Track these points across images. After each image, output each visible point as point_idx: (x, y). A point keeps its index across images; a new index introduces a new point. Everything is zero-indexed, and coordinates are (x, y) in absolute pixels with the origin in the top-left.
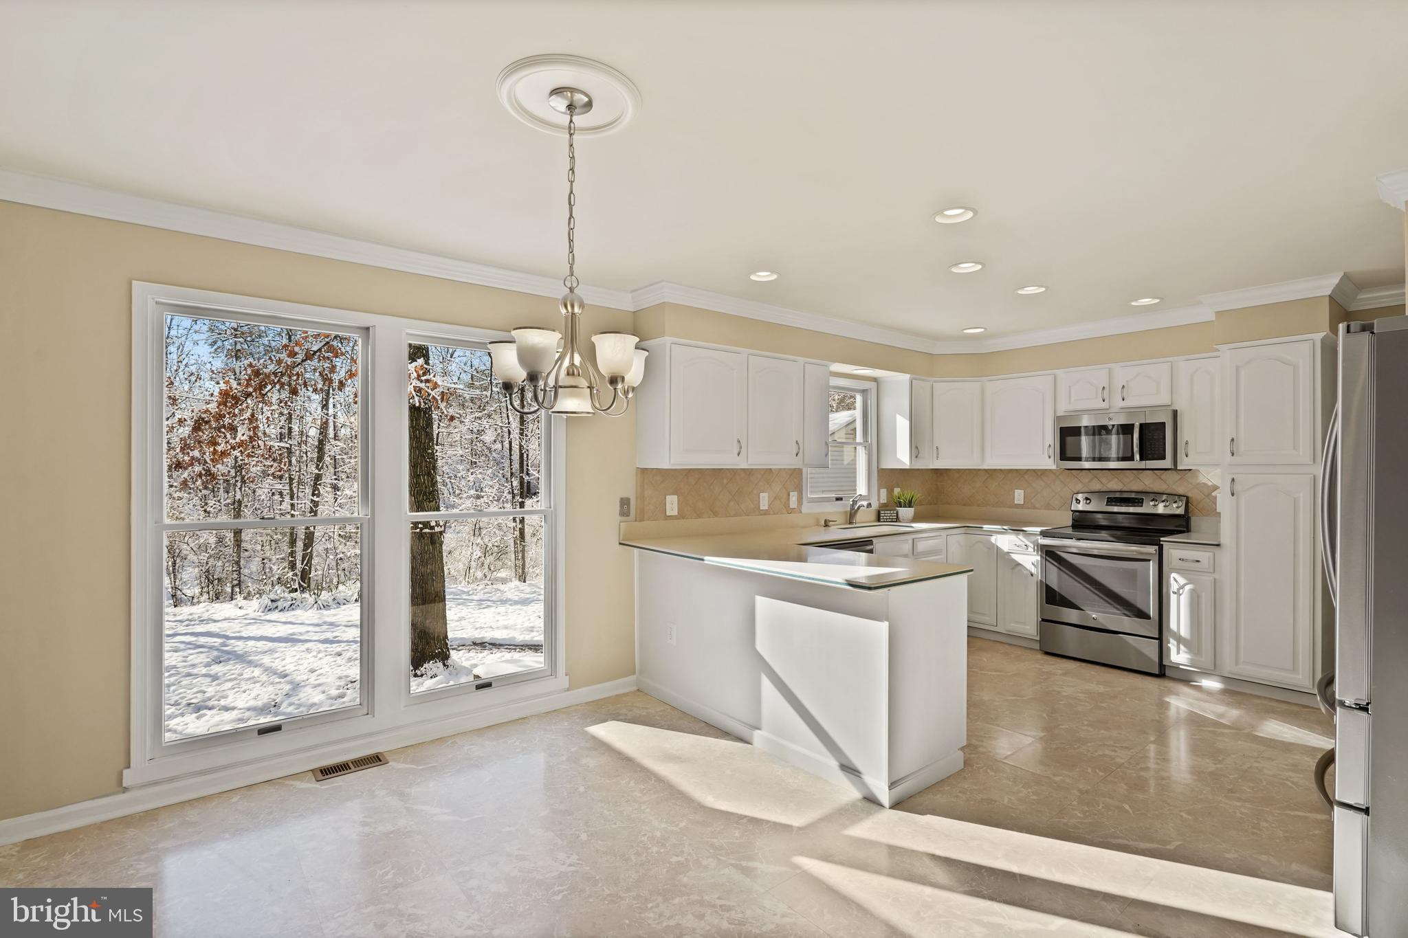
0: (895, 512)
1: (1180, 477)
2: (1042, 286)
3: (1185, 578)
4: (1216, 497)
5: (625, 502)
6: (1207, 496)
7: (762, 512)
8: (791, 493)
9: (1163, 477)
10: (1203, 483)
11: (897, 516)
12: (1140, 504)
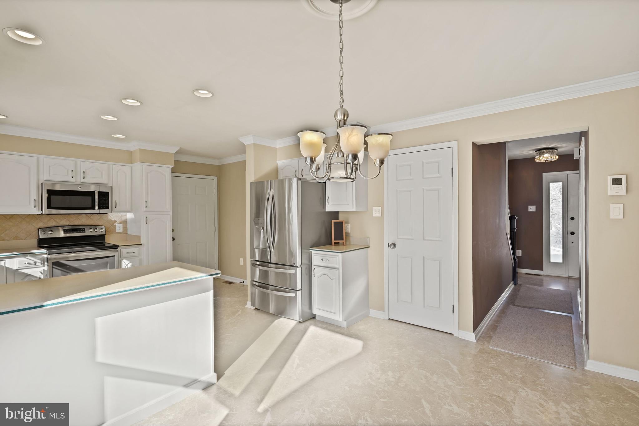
1: (99, 217)
2: (116, 117)
3: (128, 260)
4: (116, 226)
6: (112, 225)
9: (91, 217)
10: (110, 220)
12: (84, 231)
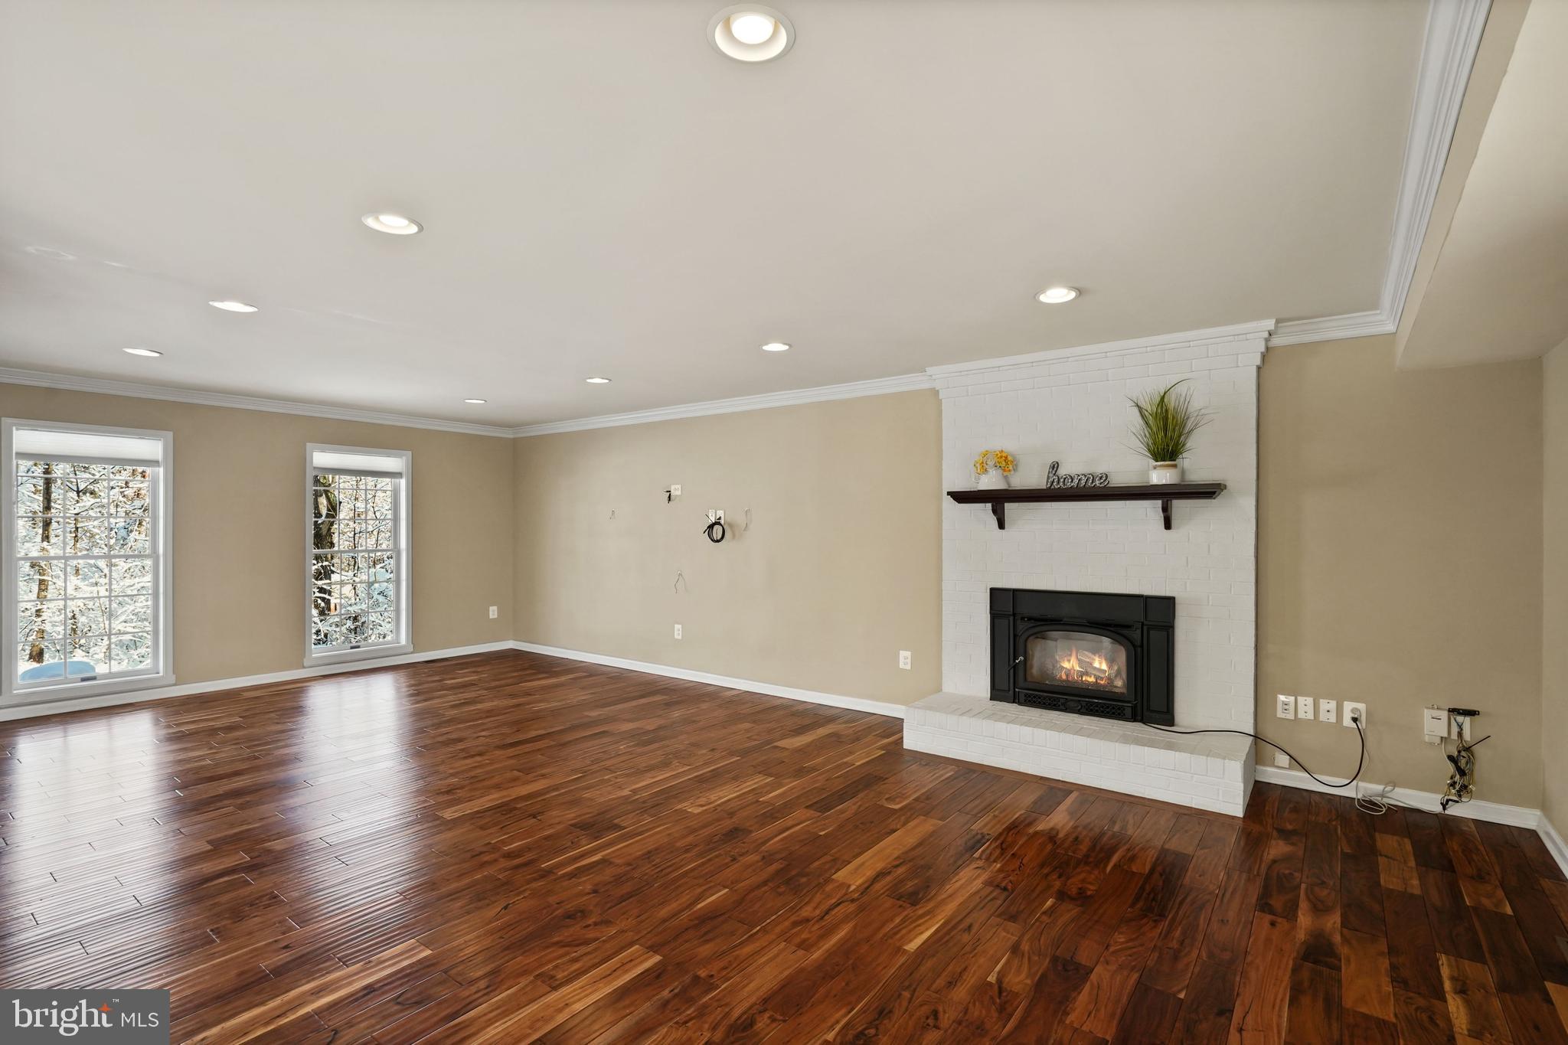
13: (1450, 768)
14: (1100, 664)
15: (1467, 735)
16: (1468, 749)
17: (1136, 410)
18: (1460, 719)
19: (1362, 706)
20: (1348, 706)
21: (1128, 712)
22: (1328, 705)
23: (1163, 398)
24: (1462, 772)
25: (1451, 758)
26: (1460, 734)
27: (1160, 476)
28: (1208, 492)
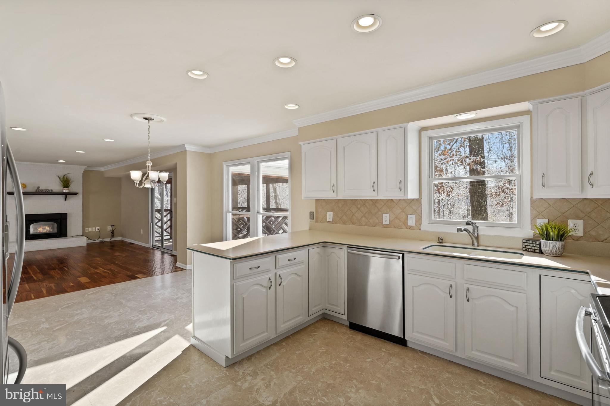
0: (538, 243)
5: (311, 214)
7: (385, 226)
8: (409, 216)
11: (540, 247)
13: (111, 234)
14: (47, 228)
15: (113, 229)
16: (113, 231)
17: (58, 178)
18: (112, 227)
19: (99, 228)
20: (97, 228)
21: (58, 236)
22: (94, 228)
23: (64, 176)
24: (113, 234)
25: (111, 232)
26: (112, 229)
27: (65, 191)
28: (75, 194)
